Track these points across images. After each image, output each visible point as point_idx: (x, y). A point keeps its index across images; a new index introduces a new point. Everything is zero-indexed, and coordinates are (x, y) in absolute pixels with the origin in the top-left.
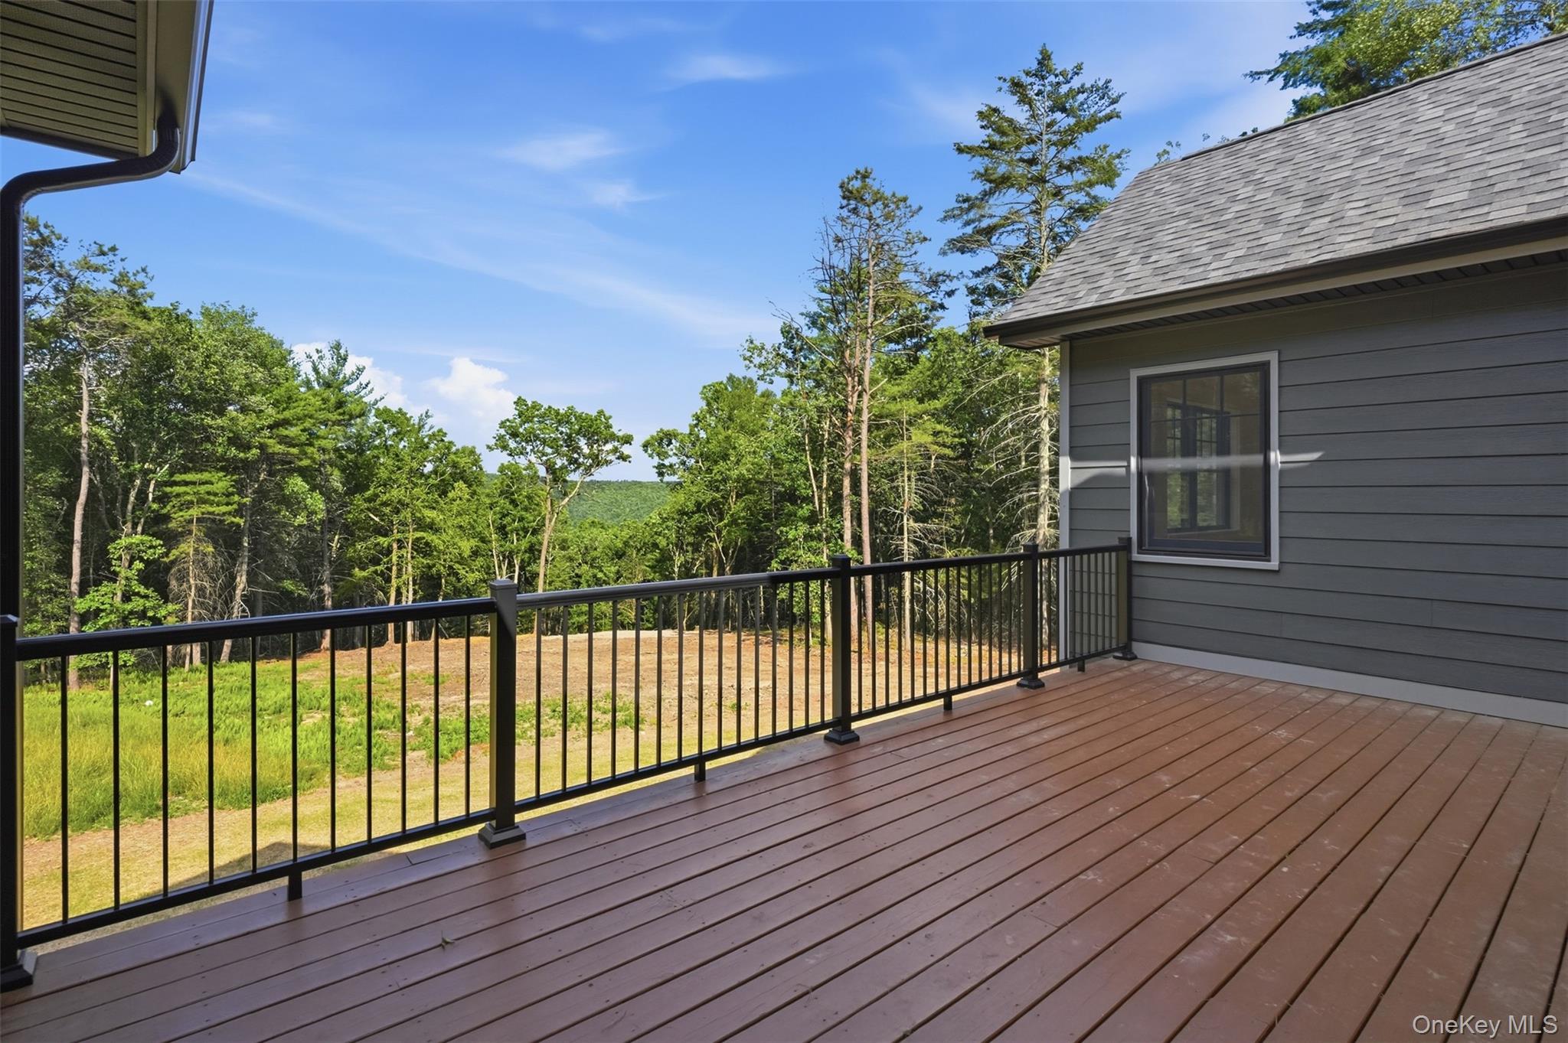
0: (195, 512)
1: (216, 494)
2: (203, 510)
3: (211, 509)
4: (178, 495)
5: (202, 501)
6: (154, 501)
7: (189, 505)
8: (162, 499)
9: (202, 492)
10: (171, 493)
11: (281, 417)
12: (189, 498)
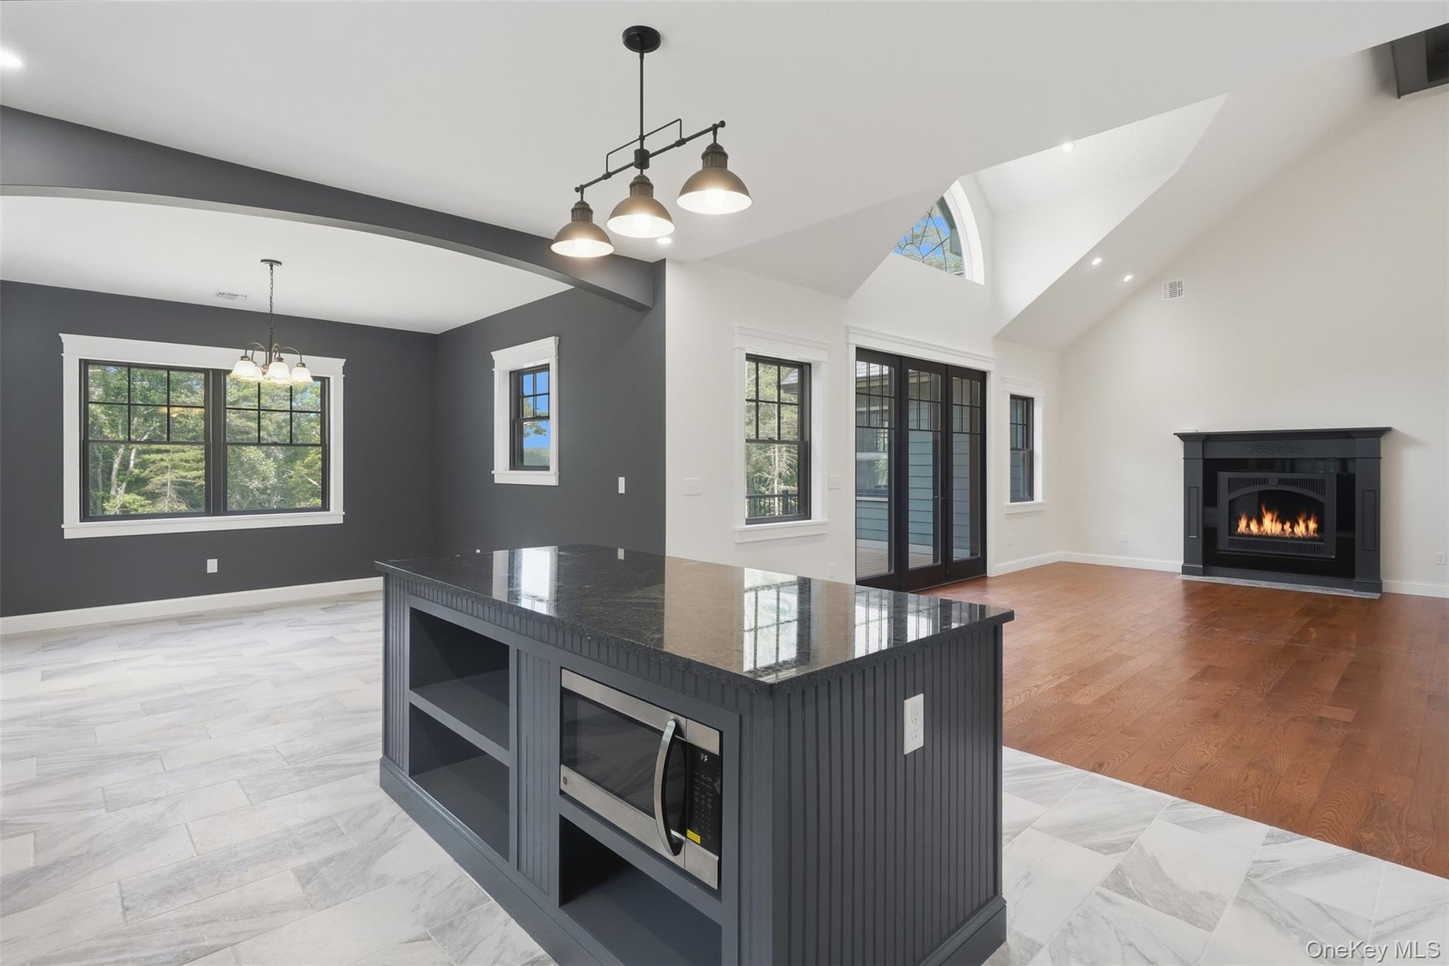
0: (169, 477)
1: (187, 461)
2: (176, 475)
3: (184, 474)
4: (153, 462)
5: (175, 467)
6: (136, 466)
7: (163, 470)
8: (142, 465)
9: (177, 459)
10: (149, 459)
11: (241, 394)
12: (164, 464)
